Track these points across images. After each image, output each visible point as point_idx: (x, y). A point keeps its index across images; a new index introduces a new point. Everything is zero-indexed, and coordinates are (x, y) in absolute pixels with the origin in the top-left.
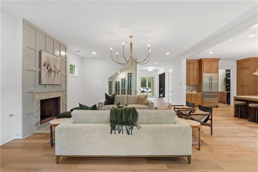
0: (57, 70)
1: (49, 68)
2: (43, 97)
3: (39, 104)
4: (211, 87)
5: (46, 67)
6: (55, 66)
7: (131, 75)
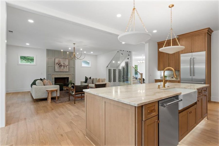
1: (60, 65)
2: (57, 77)
3: (54, 79)
4: (192, 72)
5: (58, 64)
6: (64, 64)
7: (127, 64)
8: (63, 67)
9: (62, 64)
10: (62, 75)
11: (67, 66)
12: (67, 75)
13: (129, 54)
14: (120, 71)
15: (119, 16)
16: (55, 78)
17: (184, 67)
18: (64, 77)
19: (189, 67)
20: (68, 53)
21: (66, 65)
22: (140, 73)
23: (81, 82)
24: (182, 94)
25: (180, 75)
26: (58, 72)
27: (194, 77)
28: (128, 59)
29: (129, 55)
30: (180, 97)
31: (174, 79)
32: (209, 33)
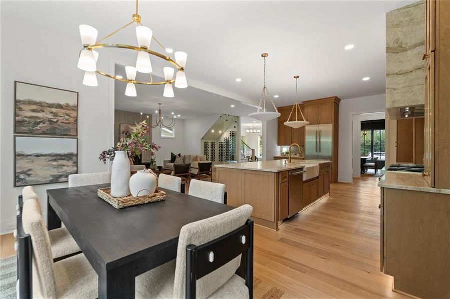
4: (318, 147)
7: (233, 134)
13: (237, 120)
14: (221, 145)
15: (238, 80)
17: (310, 139)
19: (315, 140)
20: (148, 117)
22: (252, 148)
23: (164, 161)
24: (306, 167)
25: (304, 151)
27: (320, 154)
28: (235, 127)
29: (236, 122)
30: (304, 170)
31: (298, 156)
32: (336, 102)
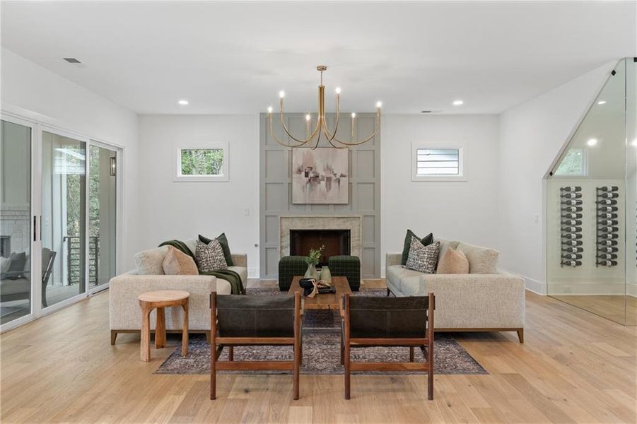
0: (335, 175)
1: (311, 175)
2: (299, 226)
3: (289, 236)
5: (303, 173)
6: (328, 168)
8: (323, 183)
9: (321, 173)
10: (320, 220)
11: (342, 179)
12: (341, 220)
16: (293, 232)
18: (326, 228)
21: (338, 176)
26: (305, 204)
